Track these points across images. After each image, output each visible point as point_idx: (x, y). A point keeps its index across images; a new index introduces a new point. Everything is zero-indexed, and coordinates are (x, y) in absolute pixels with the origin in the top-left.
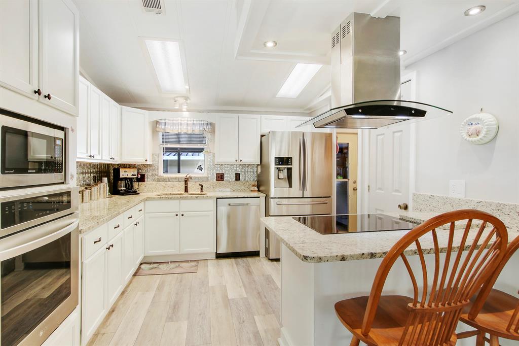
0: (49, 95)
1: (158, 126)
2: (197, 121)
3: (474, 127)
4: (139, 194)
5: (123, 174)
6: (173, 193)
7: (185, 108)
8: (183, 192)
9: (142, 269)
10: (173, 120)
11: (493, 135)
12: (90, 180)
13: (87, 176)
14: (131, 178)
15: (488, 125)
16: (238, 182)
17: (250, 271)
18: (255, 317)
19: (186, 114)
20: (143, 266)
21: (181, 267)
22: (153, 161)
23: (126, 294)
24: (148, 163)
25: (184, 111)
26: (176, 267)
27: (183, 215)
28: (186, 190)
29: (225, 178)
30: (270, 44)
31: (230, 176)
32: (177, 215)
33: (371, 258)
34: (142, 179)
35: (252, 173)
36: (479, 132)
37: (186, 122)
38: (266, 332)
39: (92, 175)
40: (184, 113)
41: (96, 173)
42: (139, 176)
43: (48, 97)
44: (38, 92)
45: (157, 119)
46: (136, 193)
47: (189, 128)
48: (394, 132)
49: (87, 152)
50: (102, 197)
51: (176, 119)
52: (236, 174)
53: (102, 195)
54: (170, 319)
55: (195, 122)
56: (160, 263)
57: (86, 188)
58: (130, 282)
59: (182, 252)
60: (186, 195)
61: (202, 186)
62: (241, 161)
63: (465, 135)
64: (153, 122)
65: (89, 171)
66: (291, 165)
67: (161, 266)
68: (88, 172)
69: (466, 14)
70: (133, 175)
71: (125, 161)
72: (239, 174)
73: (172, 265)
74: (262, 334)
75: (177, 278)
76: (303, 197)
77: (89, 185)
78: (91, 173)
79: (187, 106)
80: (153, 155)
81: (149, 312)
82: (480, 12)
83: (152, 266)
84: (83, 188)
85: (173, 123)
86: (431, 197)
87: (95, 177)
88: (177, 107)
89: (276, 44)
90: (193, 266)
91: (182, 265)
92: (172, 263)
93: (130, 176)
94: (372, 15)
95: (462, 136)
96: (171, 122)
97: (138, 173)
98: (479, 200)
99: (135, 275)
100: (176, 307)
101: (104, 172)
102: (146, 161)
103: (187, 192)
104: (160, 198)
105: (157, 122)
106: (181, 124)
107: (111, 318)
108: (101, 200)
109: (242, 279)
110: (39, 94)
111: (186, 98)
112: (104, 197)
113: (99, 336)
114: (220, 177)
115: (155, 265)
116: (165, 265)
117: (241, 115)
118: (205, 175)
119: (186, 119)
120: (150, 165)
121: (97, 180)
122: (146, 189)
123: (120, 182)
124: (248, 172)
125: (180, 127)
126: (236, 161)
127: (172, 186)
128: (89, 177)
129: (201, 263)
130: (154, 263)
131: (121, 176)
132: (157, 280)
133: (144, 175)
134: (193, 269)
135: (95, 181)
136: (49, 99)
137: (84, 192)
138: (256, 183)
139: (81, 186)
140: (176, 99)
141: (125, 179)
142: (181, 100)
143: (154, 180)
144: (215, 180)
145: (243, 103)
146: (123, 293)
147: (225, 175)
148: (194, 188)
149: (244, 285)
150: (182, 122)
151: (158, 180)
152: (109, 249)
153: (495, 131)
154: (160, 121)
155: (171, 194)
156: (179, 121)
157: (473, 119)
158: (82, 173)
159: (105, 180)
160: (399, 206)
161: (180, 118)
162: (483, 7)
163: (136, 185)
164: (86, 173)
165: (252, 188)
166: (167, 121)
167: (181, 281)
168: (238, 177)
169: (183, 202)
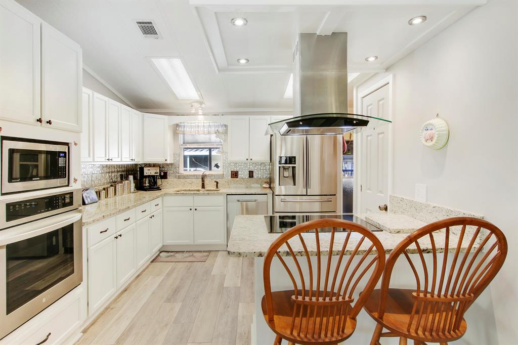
0: (50, 121)
1: (178, 128)
2: (212, 123)
3: (429, 132)
4: (161, 189)
5: (147, 172)
6: (192, 189)
7: (200, 112)
8: (200, 188)
9: (161, 257)
10: (191, 123)
11: (445, 140)
12: (117, 178)
13: (113, 174)
14: (154, 176)
15: (439, 131)
16: (251, 179)
17: (252, 264)
18: (240, 304)
19: (201, 118)
20: (162, 254)
21: (194, 257)
22: (174, 160)
23: (140, 277)
24: (168, 162)
25: (200, 115)
26: (190, 256)
27: (196, 210)
28: (203, 186)
29: (239, 176)
30: (243, 61)
31: (243, 174)
32: (191, 209)
33: (287, 256)
34: (164, 176)
35: (264, 171)
36: (432, 138)
37: (203, 124)
38: (243, 317)
39: (119, 174)
40: (199, 116)
41: (122, 171)
42: (162, 174)
43: (49, 122)
44: (40, 120)
45: (177, 122)
46: (159, 189)
47: (206, 130)
48: (379, 134)
49: (106, 156)
50: (127, 193)
51: (194, 122)
52: (249, 171)
53: (126, 191)
54: (168, 300)
55: (211, 124)
56: (177, 252)
57: (112, 186)
58: (147, 267)
59: (196, 243)
60: (202, 191)
61: (217, 183)
62: (251, 160)
63: (423, 140)
64: (174, 125)
65: (116, 170)
66: (295, 164)
67: (177, 255)
68: (115, 172)
69: (410, 23)
70: (155, 173)
71: (146, 161)
72: (253, 172)
73: (187, 255)
74: (240, 319)
75: (187, 266)
76: (307, 195)
77: (115, 182)
78: (118, 172)
79: (202, 110)
80: (174, 154)
81: (153, 293)
82: (422, 22)
83: (170, 254)
84: (109, 185)
85: (191, 126)
86: (402, 200)
87: (121, 176)
88: (193, 111)
89: (248, 61)
90: (204, 256)
91: (195, 254)
92: (188, 253)
93: (153, 174)
94: (318, 33)
95: (421, 140)
96: (190, 124)
97: (161, 171)
98: (435, 205)
99: (152, 262)
100: (177, 290)
101: (131, 171)
102: (166, 160)
103: (204, 188)
104: (177, 193)
105: (177, 125)
106: (198, 126)
107: (123, 296)
108: (125, 195)
109: (242, 270)
110: (41, 122)
111: (201, 103)
112: (128, 193)
113: (109, 310)
114: (235, 175)
115: (172, 254)
116: (181, 254)
117: (252, 117)
118: (221, 173)
119: (203, 121)
120: (171, 164)
121: (124, 177)
122: (168, 186)
123: (144, 179)
124: (260, 169)
125: (197, 129)
126: (247, 160)
127: (191, 182)
128: (116, 176)
129: (212, 254)
130: (172, 252)
131: (145, 174)
132: (170, 266)
133: (167, 173)
134: (203, 259)
135: (122, 179)
136: (50, 124)
137: (109, 189)
138: (269, 180)
139: (107, 183)
140: (193, 104)
141: (149, 176)
142: (197, 105)
143: (175, 177)
144: (230, 177)
145: (253, 105)
146: (139, 276)
147: (239, 173)
148: (210, 185)
149: (242, 276)
150: (199, 124)
151: (179, 177)
152: (117, 238)
153: (446, 137)
154: (180, 124)
155: (189, 190)
156: (197, 124)
157: (428, 125)
158: (109, 172)
159: (131, 177)
160: (380, 207)
161: (197, 121)
162: (424, 18)
163: (159, 182)
164: (112, 172)
165: (264, 185)
166: (186, 124)
167: (189, 269)
168: (251, 174)
169: (196, 197)
